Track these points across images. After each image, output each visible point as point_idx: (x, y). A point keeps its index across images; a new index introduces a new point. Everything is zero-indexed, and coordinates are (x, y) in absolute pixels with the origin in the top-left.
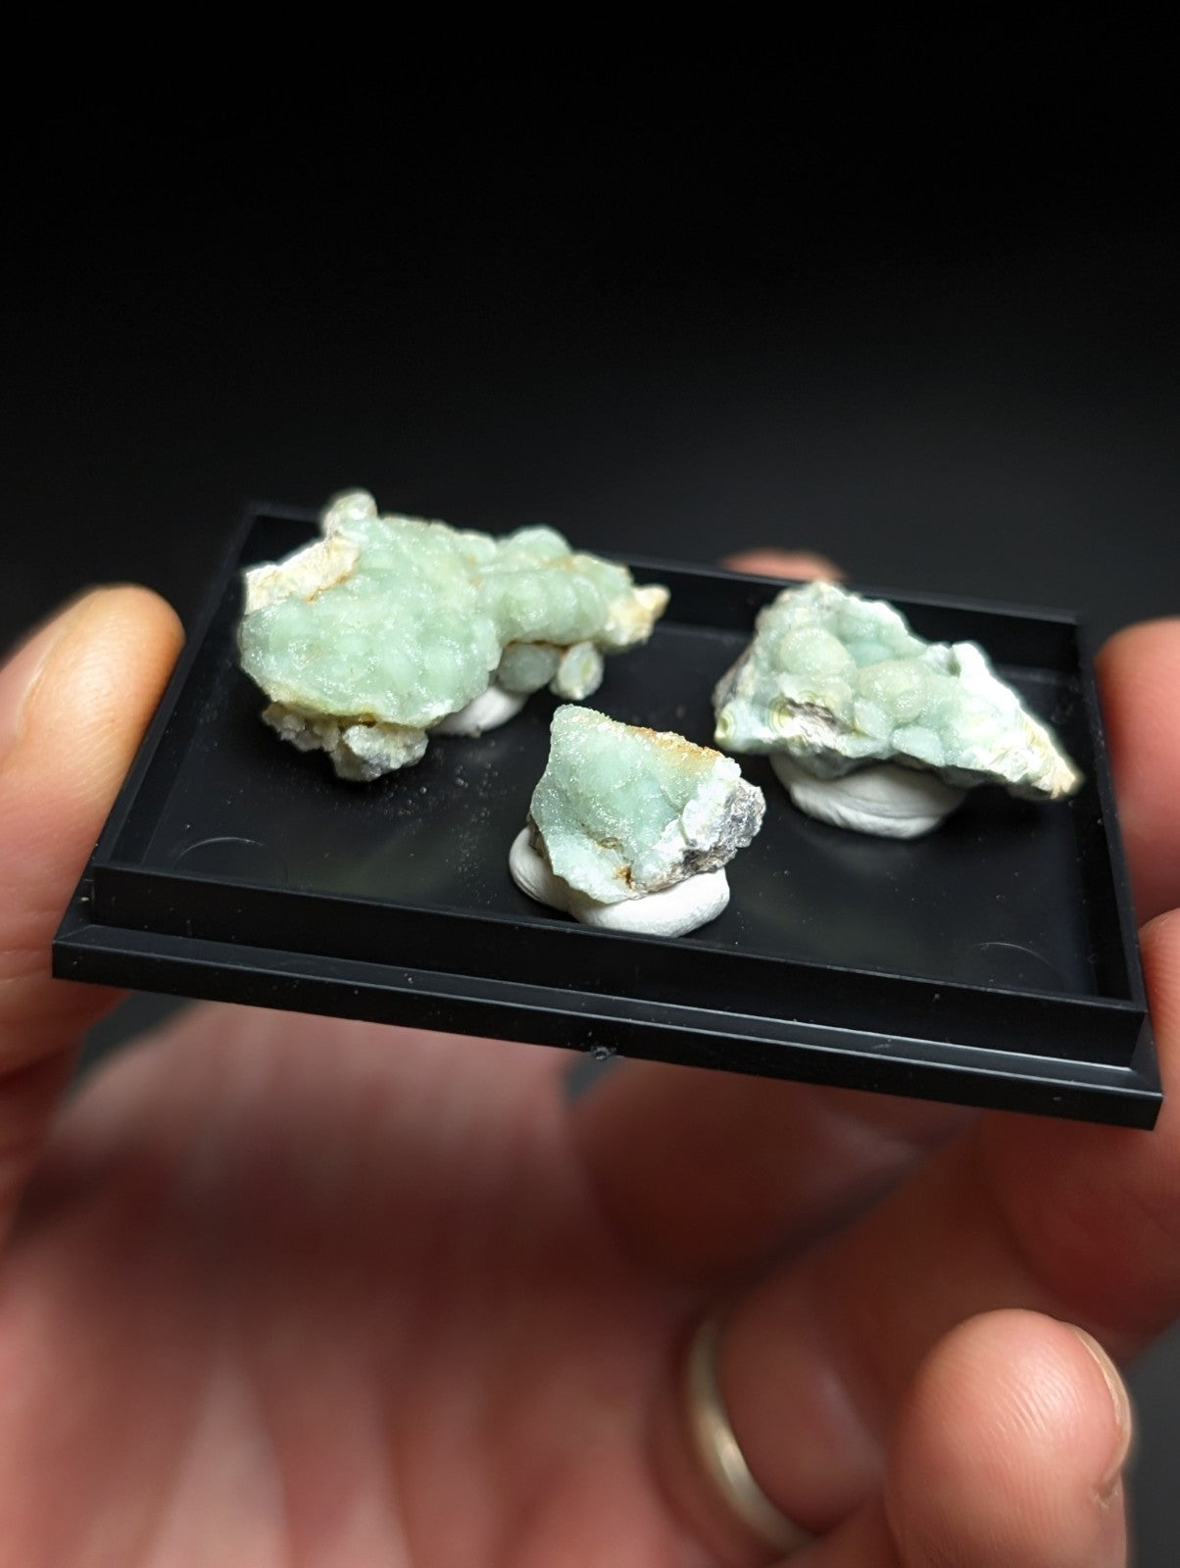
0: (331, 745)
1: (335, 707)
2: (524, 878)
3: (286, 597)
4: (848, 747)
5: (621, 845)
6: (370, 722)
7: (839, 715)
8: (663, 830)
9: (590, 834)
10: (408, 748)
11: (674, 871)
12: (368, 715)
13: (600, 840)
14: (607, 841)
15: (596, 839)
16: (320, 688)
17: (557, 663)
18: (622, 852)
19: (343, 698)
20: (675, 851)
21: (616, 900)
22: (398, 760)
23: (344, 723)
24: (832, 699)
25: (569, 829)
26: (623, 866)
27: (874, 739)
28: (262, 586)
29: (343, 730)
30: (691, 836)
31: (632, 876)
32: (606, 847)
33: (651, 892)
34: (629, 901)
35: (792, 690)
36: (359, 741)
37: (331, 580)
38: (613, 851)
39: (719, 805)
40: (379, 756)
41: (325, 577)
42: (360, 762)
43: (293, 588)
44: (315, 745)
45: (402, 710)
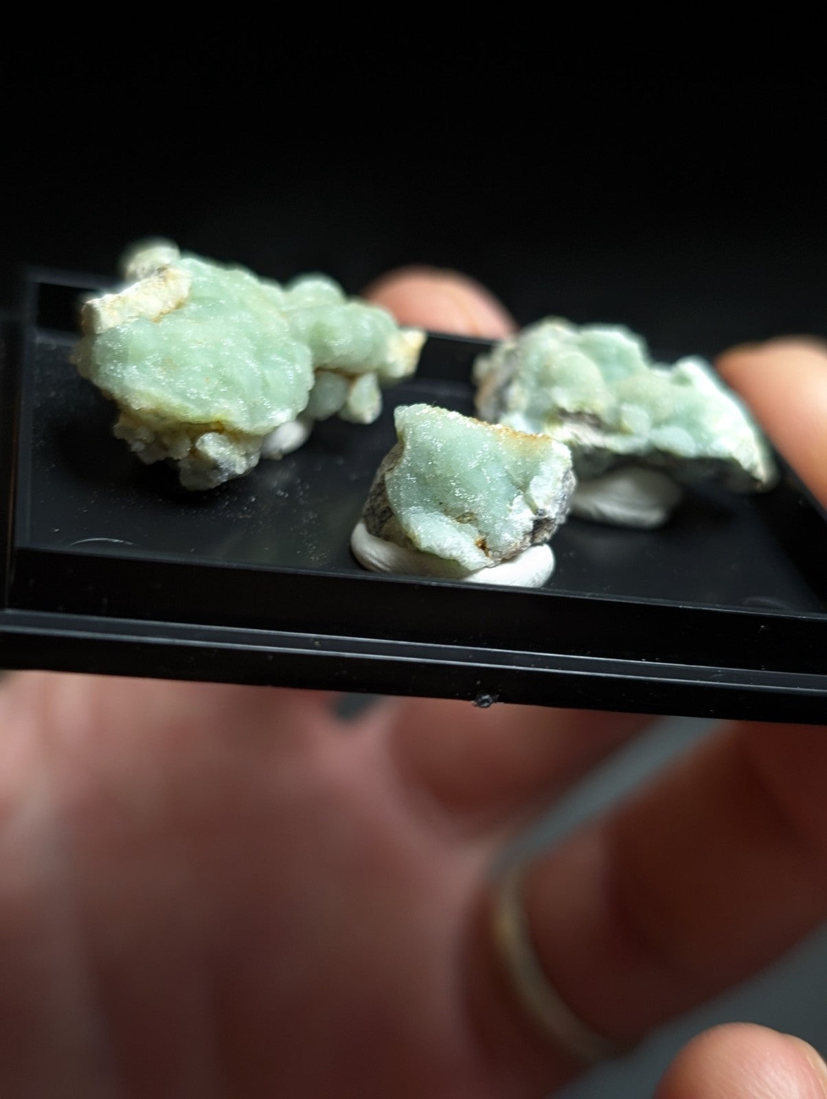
0: (181, 452)
1: (194, 413)
3: (137, 317)
5: (476, 519)
6: (219, 428)
8: (511, 504)
9: (446, 512)
10: (247, 456)
11: (524, 539)
12: (218, 422)
13: (458, 516)
14: (464, 516)
15: (453, 516)
16: (182, 394)
17: (347, 391)
18: (477, 526)
19: (201, 403)
20: (525, 519)
21: (478, 567)
22: (241, 467)
23: (196, 430)
25: (426, 506)
26: (479, 538)
27: (639, 435)
28: (112, 307)
29: (193, 440)
30: (540, 504)
31: (488, 546)
32: (461, 522)
33: (504, 561)
34: (486, 569)
35: (565, 400)
36: (212, 447)
37: (172, 305)
38: (469, 525)
39: (558, 479)
40: (228, 461)
41: (166, 302)
42: (215, 466)
43: (141, 310)
44: (161, 456)
45: (253, 420)
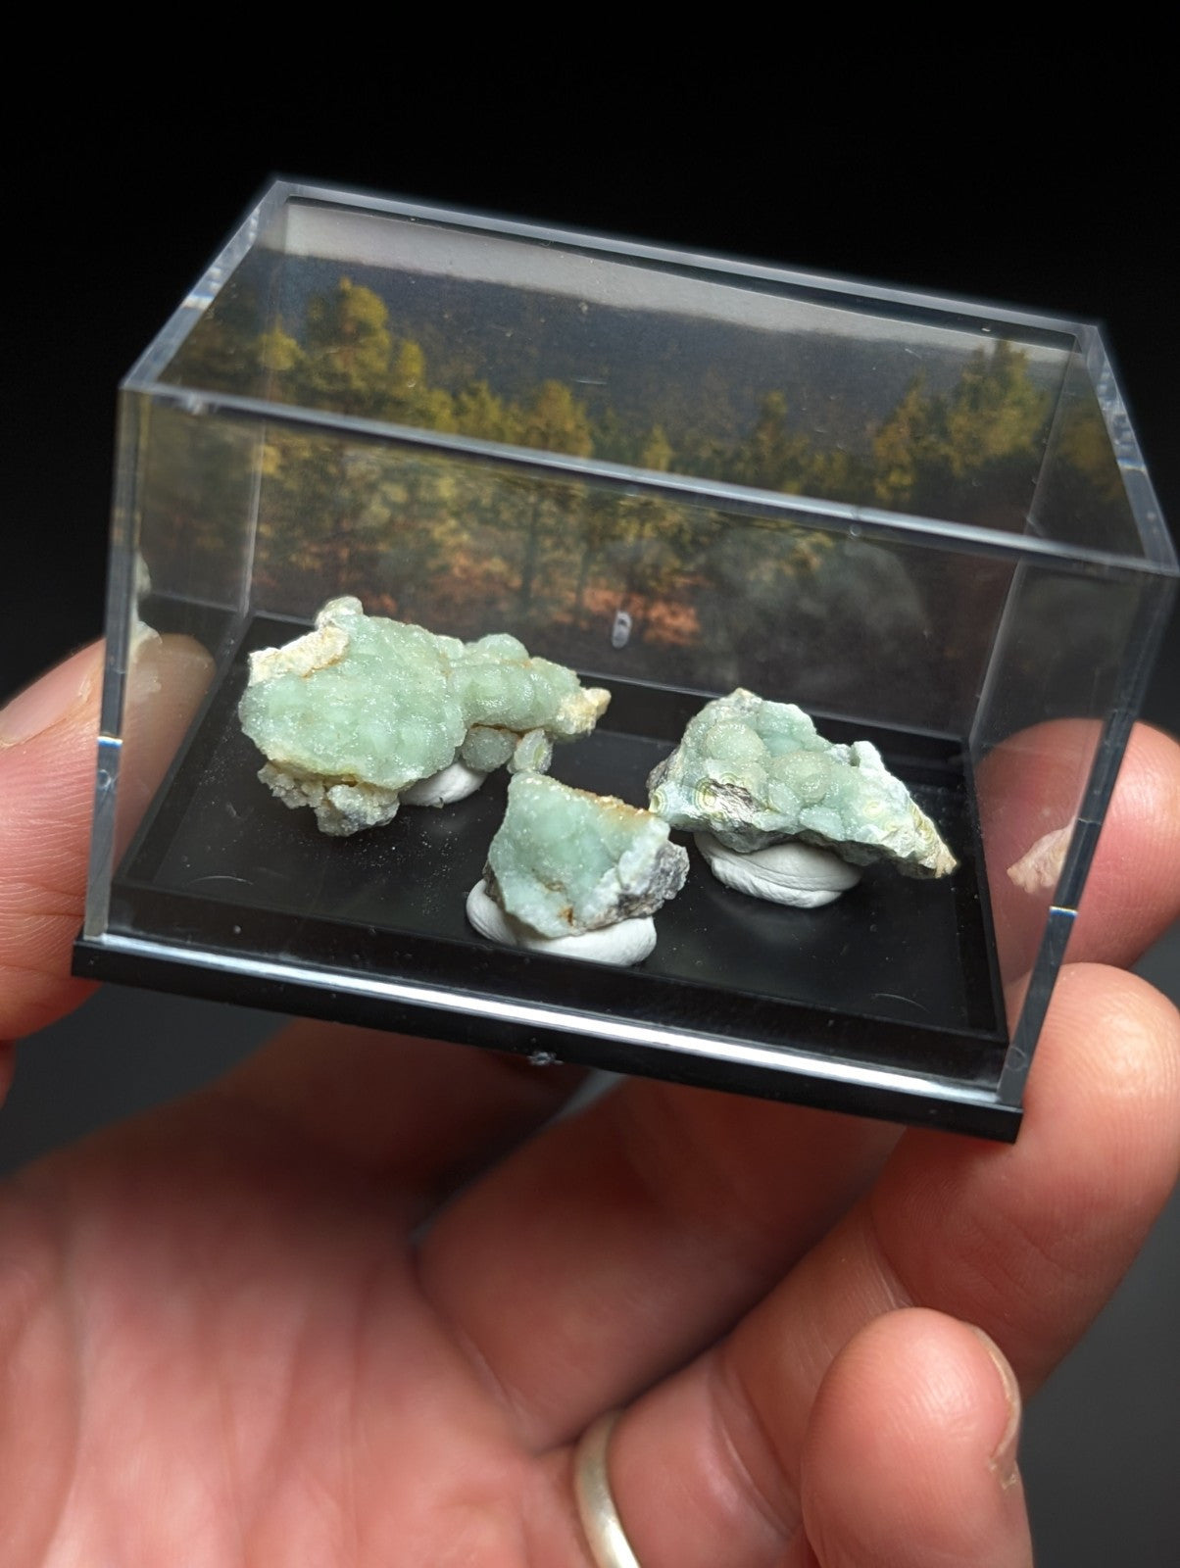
0: (316, 802)
1: (322, 767)
2: (480, 919)
3: (285, 673)
4: (762, 821)
5: (565, 889)
6: (352, 782)
7: (754, 794)
8: (602, 877)
9: (539, 879)
10: (383, 807)
11: (609, 912)
12: (350, 775)
13: (547, 883)
14: (554, 884)
15: (544, 883)
16: (311, 750)
17: (513, 748)
18: (566, 894)
19: (328, 758)
20: (609, 893)
21: (559, 934)
22: (373, 818)
23: (328, 781)
24: (749, 781)
25: (521, 874)
26: (567, 907)
27: (785, 815)
28: (264, 663)
29: (327, 790)
30: (626, 880)
31: (574, 915)
32: (551, 889)
33: (590, 930)
34: (571, 938)
35: (714, 771)
36: (340, 797)
37: (324, 662)
38: (558, 893)
39: (650, 856)
40: (358, 813)
41: (319, 659)
42: (341, 816)
43: (291, 666)
44: (302, 803)
45: (379, 773)
